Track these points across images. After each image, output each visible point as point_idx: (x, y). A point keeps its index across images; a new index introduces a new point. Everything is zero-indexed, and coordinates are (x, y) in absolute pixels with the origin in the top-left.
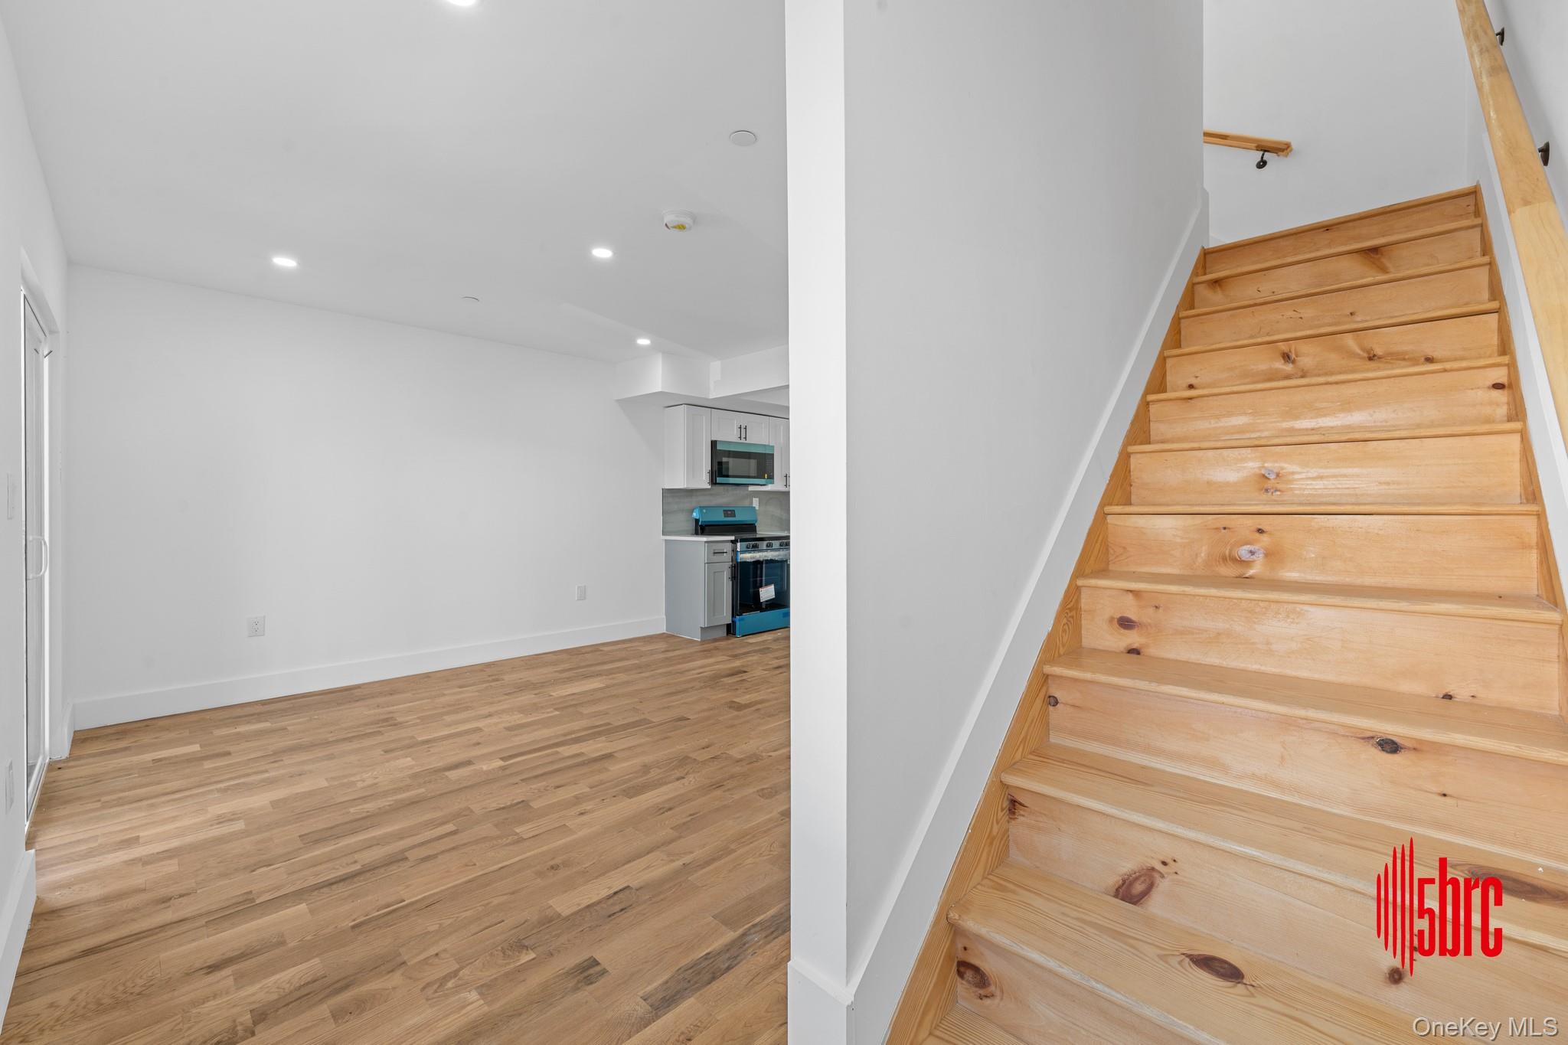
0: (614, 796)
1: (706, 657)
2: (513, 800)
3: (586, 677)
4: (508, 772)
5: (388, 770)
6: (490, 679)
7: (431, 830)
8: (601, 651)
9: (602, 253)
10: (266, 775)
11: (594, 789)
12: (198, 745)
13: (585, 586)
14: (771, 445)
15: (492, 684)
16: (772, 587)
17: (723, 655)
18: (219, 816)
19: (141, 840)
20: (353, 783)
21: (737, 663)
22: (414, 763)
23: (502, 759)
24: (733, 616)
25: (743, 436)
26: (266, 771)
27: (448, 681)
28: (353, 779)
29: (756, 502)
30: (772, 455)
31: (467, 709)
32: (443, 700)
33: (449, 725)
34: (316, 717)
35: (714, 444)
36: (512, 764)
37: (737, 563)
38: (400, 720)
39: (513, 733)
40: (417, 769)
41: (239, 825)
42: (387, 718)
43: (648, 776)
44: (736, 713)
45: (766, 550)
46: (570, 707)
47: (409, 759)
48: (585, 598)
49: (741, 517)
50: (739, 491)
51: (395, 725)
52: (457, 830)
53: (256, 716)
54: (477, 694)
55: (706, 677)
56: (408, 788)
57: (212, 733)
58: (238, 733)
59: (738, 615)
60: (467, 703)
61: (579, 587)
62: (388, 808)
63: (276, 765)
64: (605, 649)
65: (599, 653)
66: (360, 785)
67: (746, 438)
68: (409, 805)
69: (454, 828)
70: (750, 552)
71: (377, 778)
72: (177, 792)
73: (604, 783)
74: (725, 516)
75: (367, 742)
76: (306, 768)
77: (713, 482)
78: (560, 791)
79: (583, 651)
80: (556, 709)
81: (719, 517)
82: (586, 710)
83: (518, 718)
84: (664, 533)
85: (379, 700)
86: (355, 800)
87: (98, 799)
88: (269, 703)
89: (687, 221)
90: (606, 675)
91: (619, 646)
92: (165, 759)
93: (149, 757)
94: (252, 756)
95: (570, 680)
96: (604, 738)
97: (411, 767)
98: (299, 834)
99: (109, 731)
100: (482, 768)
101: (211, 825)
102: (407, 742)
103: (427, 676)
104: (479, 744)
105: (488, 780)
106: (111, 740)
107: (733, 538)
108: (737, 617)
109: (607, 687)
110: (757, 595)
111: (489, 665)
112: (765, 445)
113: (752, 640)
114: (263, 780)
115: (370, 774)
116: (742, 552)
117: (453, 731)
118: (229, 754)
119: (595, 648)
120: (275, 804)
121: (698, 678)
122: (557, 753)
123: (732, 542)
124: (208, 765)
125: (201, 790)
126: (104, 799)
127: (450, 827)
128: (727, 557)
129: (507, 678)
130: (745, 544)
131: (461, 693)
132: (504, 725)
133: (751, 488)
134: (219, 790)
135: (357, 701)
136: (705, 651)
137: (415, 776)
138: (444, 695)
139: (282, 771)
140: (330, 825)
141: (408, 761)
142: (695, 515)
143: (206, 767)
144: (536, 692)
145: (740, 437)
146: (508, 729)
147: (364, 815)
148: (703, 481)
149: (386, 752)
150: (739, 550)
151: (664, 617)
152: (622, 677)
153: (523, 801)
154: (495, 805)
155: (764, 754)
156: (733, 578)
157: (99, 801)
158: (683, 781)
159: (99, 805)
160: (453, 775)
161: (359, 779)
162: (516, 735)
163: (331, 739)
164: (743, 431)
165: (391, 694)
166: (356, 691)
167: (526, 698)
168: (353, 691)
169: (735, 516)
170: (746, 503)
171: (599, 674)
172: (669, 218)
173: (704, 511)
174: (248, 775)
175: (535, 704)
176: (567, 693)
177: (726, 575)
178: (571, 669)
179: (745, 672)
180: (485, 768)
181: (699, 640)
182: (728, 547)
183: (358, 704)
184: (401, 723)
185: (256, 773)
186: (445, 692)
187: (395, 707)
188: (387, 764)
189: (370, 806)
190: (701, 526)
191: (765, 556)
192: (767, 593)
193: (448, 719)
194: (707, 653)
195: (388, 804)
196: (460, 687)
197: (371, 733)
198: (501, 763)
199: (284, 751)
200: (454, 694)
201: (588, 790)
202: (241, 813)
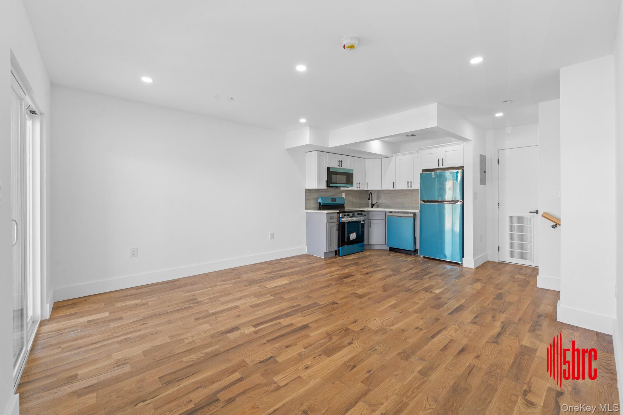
0: (320, 355)
1: (330, 267)
2: (266, 356)
3: (280, 277)
4: (258, 335)
5: (198, 332)
6: (236, 277)
7: (228, 377)
8: (282, 263)
9: (301, 68)
10: (140, 333)
11: (308, 349)
12: (108, 313)
13: (273, 233)
14: (352, 169)
15: (237, 280)
16: (355, 233)
17: (338, 266)
18: (118, 361)
19: (79, 377)
20: (182, 340)
21: (346, 271)
22: (210, 327)
23: (255, 326)
24: (338, 247)
25: (340, 165)
26: (140, 330)
27: (217, 277)
28: (182, 337)
29: (343, 195)
30: (353, 174)
31: (229, 294)
32: (217, 288)
33: (223, 304)
34: (161, 297)
35: (328, 169)
36: (260, 329)
37: (340, 223)
38: (199, 300)
39: (255, 309)
40: (213, 332)
41: (127, 369)
42: (193, 299)
43: (332, 341)
44: (360, 300)
45: (352, 217)
46: (278, 293)
47: (207, 325)
48: (273, 239)
49: (338, 202)
50: (337, 190)
51: (197, 303)
52: (242, 377)
53: (134, 296)
54: (232, 285)
55: (335, 278)
56: (209, 345)
57: (114, 305)
58: (126, 306)
59: (341, 247)
60: (228, 290)
61: (270, 233)
62: (202, 358)
63: (144, 326)
64: (283, 262)
65: (281, 264)
66: (186, 341)
67: (341, 166)
68: (213, 356)
69: (240, 376)
70: (346, 218)
71: (193, 337)
72: (97, 342)
73: (311, 345)
74: (332, 201)
75: (186, 313)
76: (159, 329)
77: (328, 186)
78: (290, 350)
79: (274, 262)
80: (271, 295)
81: (329, 202)
82: (286, 296)
83: (254, 301)
84: (306, 209)
85: (189, 288)
86: (184, 352)
87: (59, 346)
88: (140, 289)
89: (355, 42)
90: (288, 276)
91: (289, 261)
92: (93, 320)
93: (85, 319)
94: (133, 320)
95: (272, 278)
96: (299, 314)
97: (209, 330)
98: (159, 377)
99: (69, 303)
100: (244, 332)
101: (114, 368)
102: (204, 314)
103: (207, 275)
104: (239, 316)
105: (249, 342)
106: (70, 308)
107: (338, 211)
108: (340, 248)
109: (291, 283)
110: (349, 237)
111: (234, 269)
112: (350, 169)
113: (348, 258)
114: (139, 336)
115: (190, 334)
116: (343, 218)
117: (225, 308)
118: (122, 318)
119: (278, 261)
120: (145, 353)
121: (332, 279)
122: (280, 323)
123: (338, 213)
124: (113, 325)
125: (109, 342)
126: (63, 346)
127: (237, 375)
128: (335, 220)
129: (245, 277)
130: (344, 214)
131: (224, 284)
132: (249, 304)
133: (342, 189)
134: (118, 342)
135: (178, 288)
136: (329, 264)
137: (212, 336)
138: (217, 286)
139: (147, 331)
140: (173, 370)
141: (207, 326)
142: (319, 201)
143: (112, 326)
144: (259, 285)
145: (339, 166)
146: (252, 307)
147: (191, 363)
148: (324, 186)
149: (196, 319)
150: (341, 216)
151: (306, 246)
152: (296, 278)
153: (272, 357)
154: (258, 360)
155: (387, 328)
156: (339, 229)
157: (60, 347)
158: (353, 345)
159: (60, 350)
160: (231, 336)
161: (184, 337)
162: (257, 311)
163: (169, 311)
164: (340, 163)
165: (193, 285)
166: (177, 282)
167: (255, 288)
168: (176, 283)
169: (336, 201)
170: (340, 195)
171: (284, 276)
172: (346, 42)
173: (323, 199)
174: (131, 333)
175: (260, 292)
176: (273, 286)
177: (335, 228)
178: (271, 272)
179: (353, 276)
180: (246, 332)
181: (324, 258)
182: (336, 216)
183: (179, 290)
184: (200, 302)
185: (135, 331)
186: (217, 284)
187: (196, 292)
188: (197, 328)
189: (193, 357)
190: (322, 206)
191: (353, 220)
192: (353, 236)
193: (222, 299)
194: (329, 265)
195: (202, 355)
196: (223, 281)
197: (187, 307)
198: (253, 329)
199: (148, 318)
200: (221, 285)
201: (303, 350)
202: (129, 359)
